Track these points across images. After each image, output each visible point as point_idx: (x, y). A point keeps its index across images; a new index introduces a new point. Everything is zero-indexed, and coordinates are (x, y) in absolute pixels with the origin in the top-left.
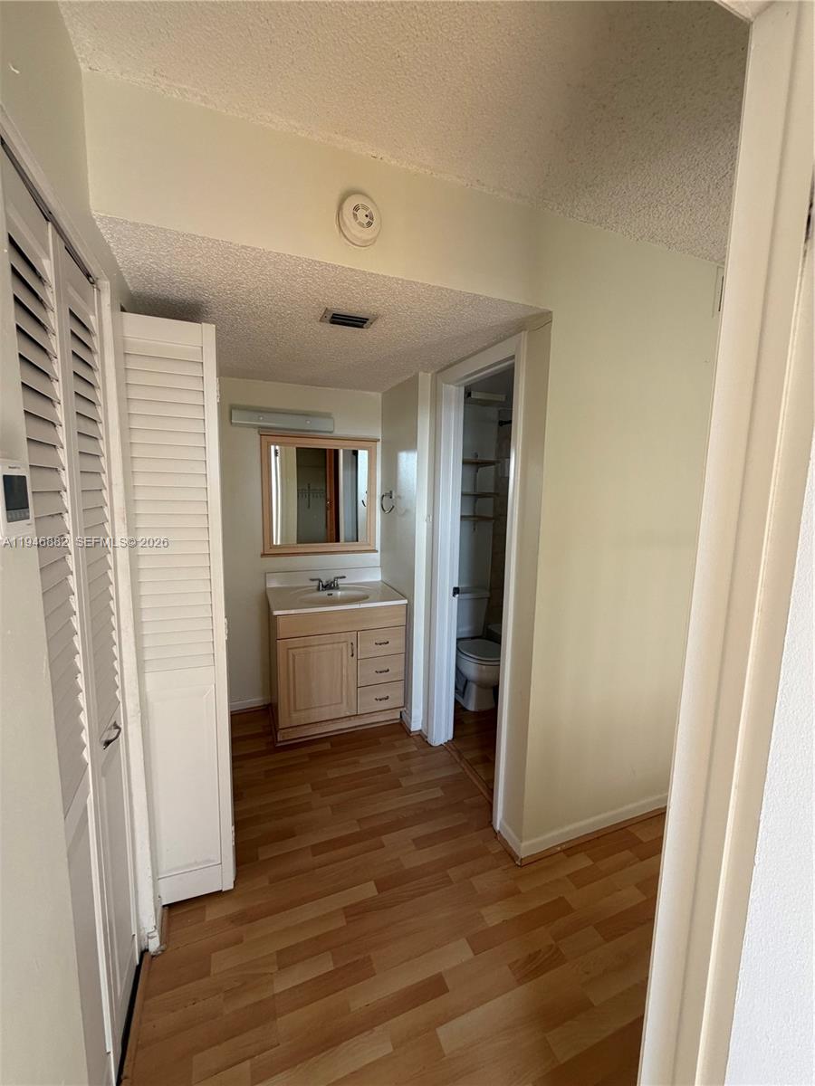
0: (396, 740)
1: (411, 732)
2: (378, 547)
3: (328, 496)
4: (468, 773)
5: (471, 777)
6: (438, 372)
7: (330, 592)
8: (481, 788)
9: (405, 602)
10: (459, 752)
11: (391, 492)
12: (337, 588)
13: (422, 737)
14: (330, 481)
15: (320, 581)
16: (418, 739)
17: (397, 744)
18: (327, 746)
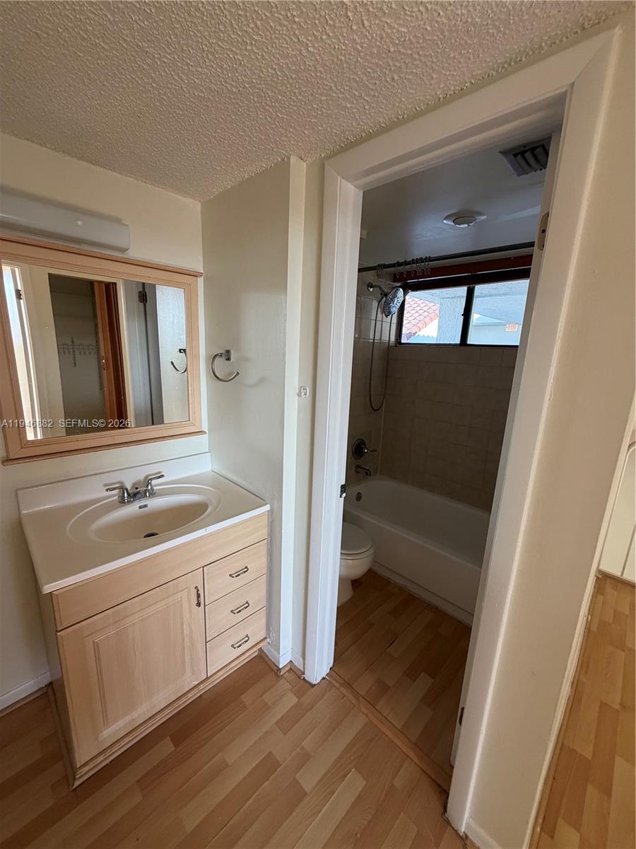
0: (265, 692)
1: (279, 670)
2: (205, 428)
3: (103, 354)
4: (376, 722)
5: (384, 729)
6: (328, 157)
7: (143, 502)
8: (405, 749)
9: (267, 508)
10: (348, 685)
11: (228, 352)
12: (153, 494)
13: (296, 673)
14: (104, 336)
15: (123, 488)
16: (290, 676)
17: (268, 697)
18: (166, 747)
